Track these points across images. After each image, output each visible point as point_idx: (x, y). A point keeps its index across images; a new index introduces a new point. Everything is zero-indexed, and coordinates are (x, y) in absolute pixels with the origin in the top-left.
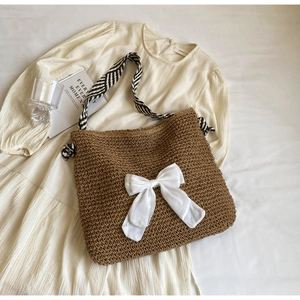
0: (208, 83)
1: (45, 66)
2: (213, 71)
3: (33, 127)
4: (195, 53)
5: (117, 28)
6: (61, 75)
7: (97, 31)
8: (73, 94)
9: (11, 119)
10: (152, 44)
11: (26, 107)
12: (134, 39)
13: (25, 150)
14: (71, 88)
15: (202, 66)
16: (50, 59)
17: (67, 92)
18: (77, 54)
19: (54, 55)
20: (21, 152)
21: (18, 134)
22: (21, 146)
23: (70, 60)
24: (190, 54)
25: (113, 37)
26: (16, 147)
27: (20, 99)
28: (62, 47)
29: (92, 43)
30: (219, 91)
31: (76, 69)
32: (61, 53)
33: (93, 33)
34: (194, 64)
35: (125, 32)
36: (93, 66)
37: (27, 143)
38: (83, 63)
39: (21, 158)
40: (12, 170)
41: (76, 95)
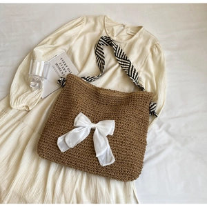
0: (150, 54)
1: (39, 51)
2: (155, 45)
3: (32, 91)
4: (141, 32)
5: (87, 21)
6: (50, 56)
7: (73, 24)
8: (57, 69)
9: (19, 87)
10: (111, 29)
11: (28, 79)
12: (99, 27)
13: (27, 107)
14: (57, 64)
15: (147, 42)
16: (42, 46)
17: (54, 67)
18: (60, 41)
19: (46, 43)
20: (24, 108)
21: (22, 97)
22: (24, 104)
23: (56, 45)
24: (138, 34)
25: (85, 27)
26: (21, 105)
27: (25, 73)
28: (51, 37)
29: (70, 33)
30: (158, 59)
31: (59, 51)
32: (50, 42)
33: (71, 25)
34: (141, 41)
35: (92, 22)
36: (70, 48)
37: (28, 102)
38: (64, 47)
39: (24, 112)
40: (19, 120)
41: (59, 69)
